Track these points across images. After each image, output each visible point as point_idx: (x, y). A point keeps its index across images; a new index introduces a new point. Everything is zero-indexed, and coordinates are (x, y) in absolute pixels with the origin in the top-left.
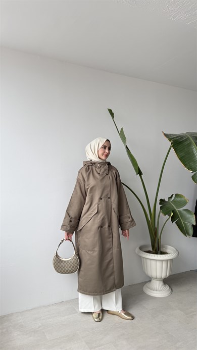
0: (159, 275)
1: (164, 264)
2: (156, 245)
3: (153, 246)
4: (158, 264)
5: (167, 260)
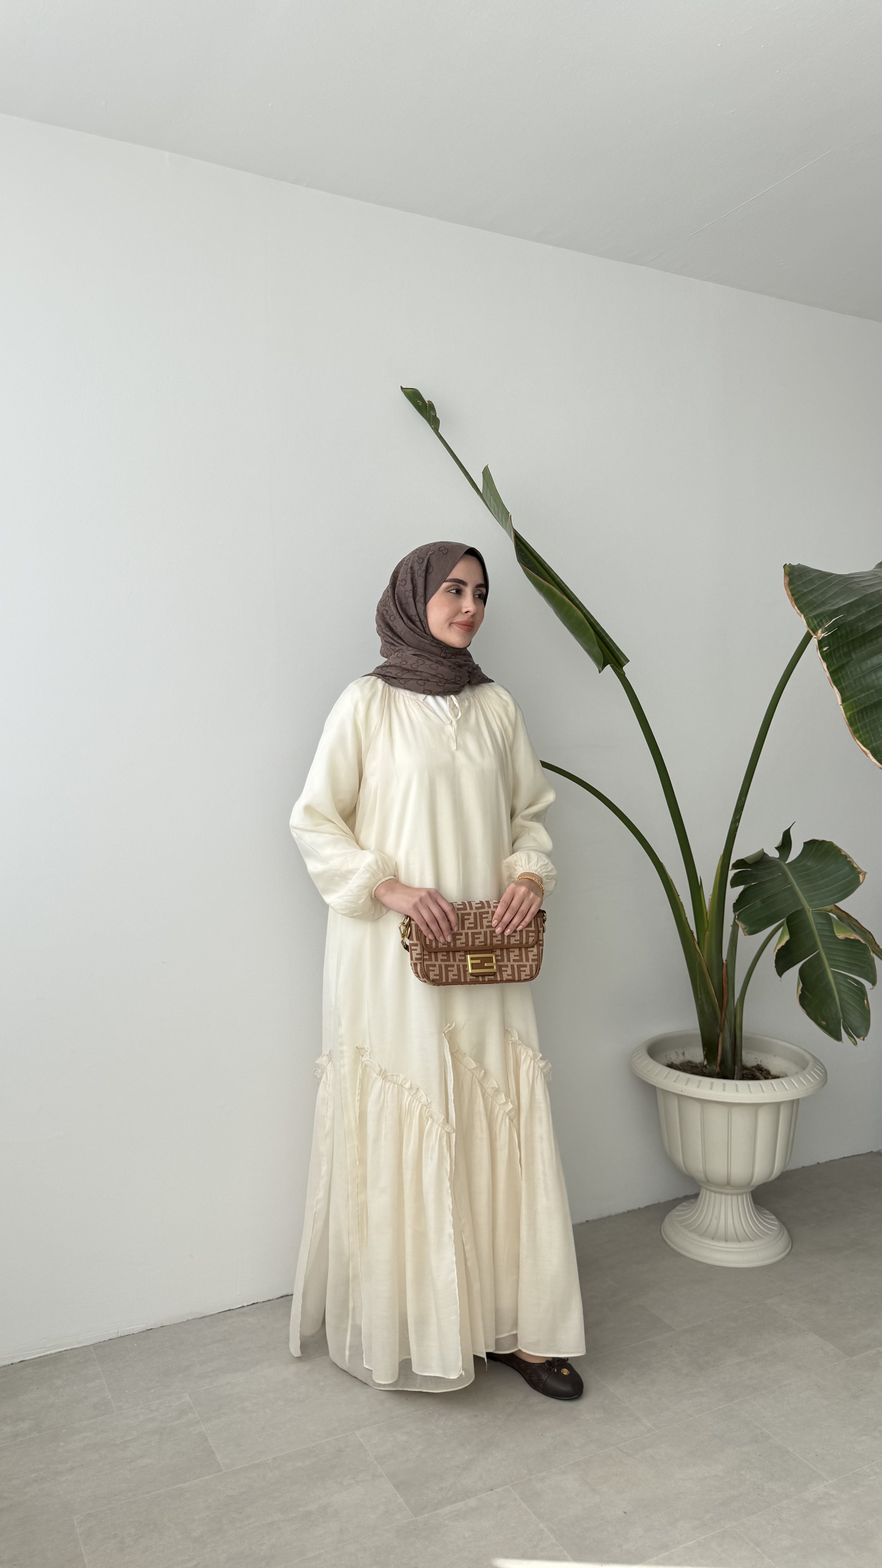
0: (739, 1172)
2: (725, 1043)
3: (711, 1046)
4: (740, 1121)
5: (778, 1105)
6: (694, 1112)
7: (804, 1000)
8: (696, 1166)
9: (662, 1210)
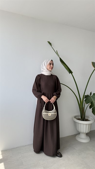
0: (84, 131)
1: (87, 126)
2: (83, 117)
3: (81, 117)
4: (85, 126)
5: (89, 124)
6: (79, 125)
7: (92, 112)
8: (80, 131)
9: (75, 135)
